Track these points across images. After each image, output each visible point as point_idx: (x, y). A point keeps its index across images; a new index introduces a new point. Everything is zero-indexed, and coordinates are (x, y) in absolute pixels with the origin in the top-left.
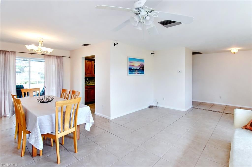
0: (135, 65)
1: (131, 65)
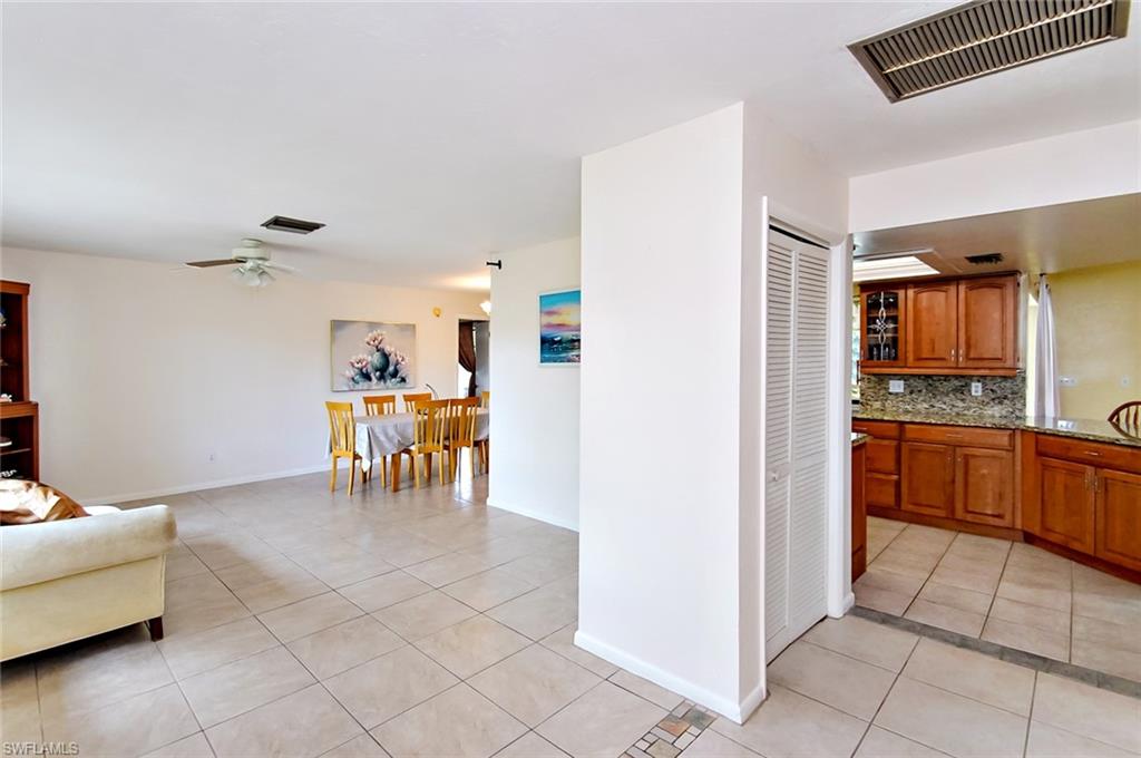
0: (566, 323)
1: (550, 326)
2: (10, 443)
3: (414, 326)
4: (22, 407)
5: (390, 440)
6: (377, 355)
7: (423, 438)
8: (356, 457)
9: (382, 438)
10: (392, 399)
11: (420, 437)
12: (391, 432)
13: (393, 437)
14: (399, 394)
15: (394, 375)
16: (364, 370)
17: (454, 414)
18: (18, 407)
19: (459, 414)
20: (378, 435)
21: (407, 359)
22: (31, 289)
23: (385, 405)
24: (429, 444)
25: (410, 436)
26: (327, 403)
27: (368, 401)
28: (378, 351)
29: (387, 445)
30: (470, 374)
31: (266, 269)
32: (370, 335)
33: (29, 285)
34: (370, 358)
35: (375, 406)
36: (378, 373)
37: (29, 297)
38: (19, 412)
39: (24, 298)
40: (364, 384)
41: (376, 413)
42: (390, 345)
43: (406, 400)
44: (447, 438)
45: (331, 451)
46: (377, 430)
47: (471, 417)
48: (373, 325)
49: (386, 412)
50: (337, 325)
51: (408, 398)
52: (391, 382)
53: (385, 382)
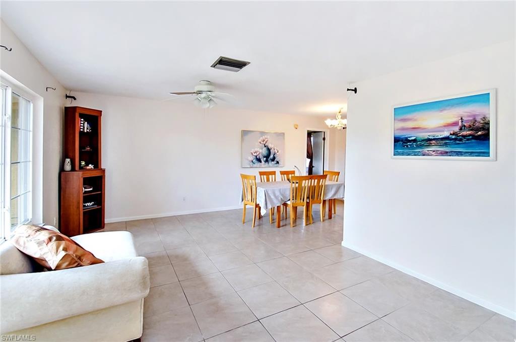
2: (91, 189)
3: (284, 134)
4: (98, 171)
5: (276, 197)
6: (265, 149)
7: (295, 197)
8: (257, 206)
9: (272, 197)
10: (274, 173)
11: (293, 197)
12: (277, 193)
13: (278, 196)
14: (278, 170)
15: (273, 160)
16: (258, 157)
17: (313, 184)
18: (96, 171)
19: (315, 184)
20: (270, 195)
21: (280, 151)
22: (102, 113)
23: (270, 176)
24: (298, 201)
25: (288, 196)
26: (241, 174)
27: (261, 174)
28: (265, 147)
29: (275, 201)
30: (309, 160)
31: (212, 98)
32: (261, 138)
33: (101, 111)
34: (261, 151)
35: (265, 176)
36: (265, 159)
37: (102, 117)
38: (96, 174)
39: (99, 117)
40: (257, 164)
41: (266, 181)
42: (271, 144)
43: (281, 174)
44: (308, 198)
45: (243, 200)
46: (269, 192)
47: (322, 186)
48: (263, 133)
49: (271, 180)
50: (245, 133)
51: (282, 173)
52: (271, 163)
53: (268, 163)
